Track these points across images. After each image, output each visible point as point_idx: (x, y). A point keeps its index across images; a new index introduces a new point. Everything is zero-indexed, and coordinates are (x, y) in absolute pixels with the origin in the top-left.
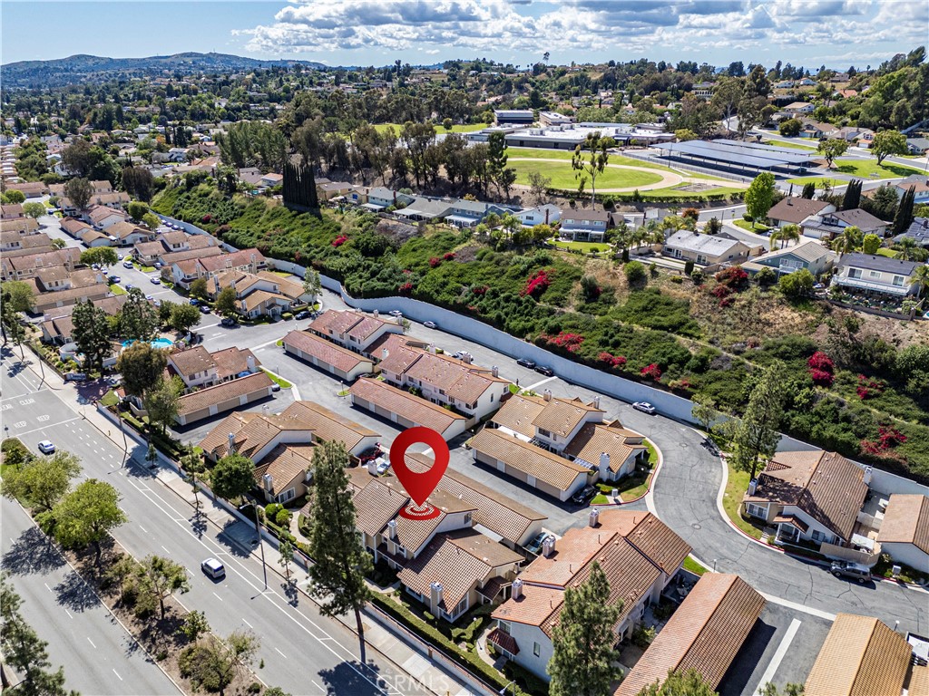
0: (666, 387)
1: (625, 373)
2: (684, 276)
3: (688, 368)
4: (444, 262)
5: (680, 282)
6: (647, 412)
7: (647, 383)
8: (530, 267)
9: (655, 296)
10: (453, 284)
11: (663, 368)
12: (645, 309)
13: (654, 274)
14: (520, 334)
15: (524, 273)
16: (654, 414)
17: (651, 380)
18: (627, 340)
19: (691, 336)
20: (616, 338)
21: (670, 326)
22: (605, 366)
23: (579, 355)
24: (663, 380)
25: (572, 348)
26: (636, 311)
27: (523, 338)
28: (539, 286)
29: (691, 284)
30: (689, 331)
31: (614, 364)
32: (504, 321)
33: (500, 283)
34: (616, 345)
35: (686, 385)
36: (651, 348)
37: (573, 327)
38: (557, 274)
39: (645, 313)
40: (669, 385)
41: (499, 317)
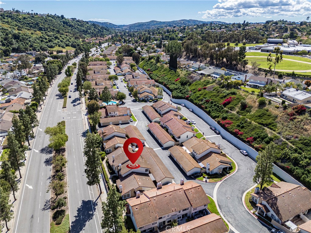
0: (253, 147)
1: (241, 138)
2: (281, 106)
3: (264, 141)
4: (202, 90)
5: (278, 108)
6: (244, 154)
7: (248, 144)
8: (228, 95)
9: (265, 112)
10: (201, 97)
11: (255, 139)
12: (259, 116)
13: (270, 103)
14: (214, 118)
15: (225, 97)
16: (246, 155)
17: (249, 143)
18: (247, 126)
19: (271, 129)
20: (244, 125)
21: (266, 124)
22: (235, 134)
23: (228, 129)
24: (253, 144)
25: (227, 126)
26: (256, 116)
27: (214, 119)
28: (227, 102)
29: (282, 109)
30: (272, 127)
31: (238, 134)
32: (211, 112)
33: (216, 99)
34: (243, 127)
35: (260, 147)
36: (254, 131)
37: (231, 118)
38: (235, 99)
39: (259, 118)
40: (255, 146)
41: (210, 111)
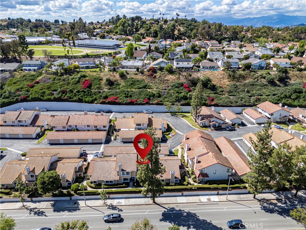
0: (153, 104)
1: (139, 104)
2: (137, 72)
3: (156, 97)
5: (137, 74)
7: (147, 105)
8: (80, 79)
9: (133, 79)
10: (47, 92)
11: (149, 99)
12: (132, 84)
13: (128, 74)
14: (92, 102)
15: (78, 82)
16: (152, 113)
17: (148, 103)
18: (133, 94)
19: (151, 88)
20: (129, 94)
21: (143, 87)
22: (132, 103)
23: (121, 103)
24: (151, 102)
25: (117, 101)
26: (129, 85)
27: (94, 103)
28: (89, 84)
29: (140, 74)
30: (149, 87)
31: (134, 102)
32: (82, 99)
33: (70, 87)
34: (131, 96)
35: (159, 102)
36: (142, 95)
37: (112, 95)
38: (93, 79)
39: (133, 85)
40: (154, 103)
41: (79, 98)
